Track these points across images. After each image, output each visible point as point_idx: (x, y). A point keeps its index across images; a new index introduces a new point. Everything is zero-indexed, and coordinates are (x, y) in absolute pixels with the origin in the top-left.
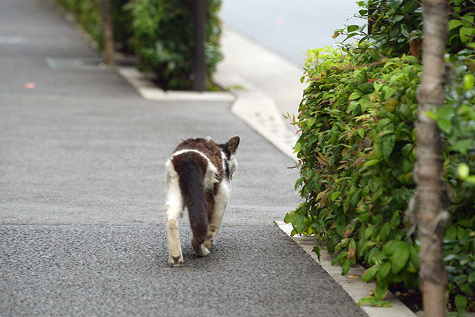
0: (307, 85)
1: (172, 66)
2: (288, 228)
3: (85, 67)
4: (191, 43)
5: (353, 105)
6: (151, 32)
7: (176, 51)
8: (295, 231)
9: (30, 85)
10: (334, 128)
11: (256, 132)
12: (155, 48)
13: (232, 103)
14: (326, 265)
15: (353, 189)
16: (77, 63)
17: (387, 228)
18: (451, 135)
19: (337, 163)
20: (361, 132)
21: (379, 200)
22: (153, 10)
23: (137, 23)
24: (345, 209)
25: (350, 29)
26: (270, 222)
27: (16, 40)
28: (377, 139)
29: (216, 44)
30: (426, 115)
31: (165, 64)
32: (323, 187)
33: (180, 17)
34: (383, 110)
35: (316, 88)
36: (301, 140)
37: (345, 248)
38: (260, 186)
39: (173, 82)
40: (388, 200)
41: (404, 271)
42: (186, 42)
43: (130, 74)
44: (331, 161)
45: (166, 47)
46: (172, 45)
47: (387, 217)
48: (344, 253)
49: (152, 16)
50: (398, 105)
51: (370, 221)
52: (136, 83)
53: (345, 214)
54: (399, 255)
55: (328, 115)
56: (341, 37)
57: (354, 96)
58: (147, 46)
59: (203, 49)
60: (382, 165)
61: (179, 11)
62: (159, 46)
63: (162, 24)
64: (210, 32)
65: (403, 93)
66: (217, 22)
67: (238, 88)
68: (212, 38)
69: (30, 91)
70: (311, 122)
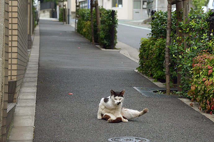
0: (141, 44)
1: (107, 44)
2: (137, 71)
3: (89, 45)
4: (111, 40)
5: (151, 47)
6: (103, 38)
7: (108, 41)
8: (138, 71)
9: (79, 48)
10: (147, 52)
11: (125, 56)
12: (104, 41)
13: (119, 51)
14: (145, 76)
15: (150, 62)
16: (87, 44)
17: (157, 68)
18: (171, 50)
19: (147, 58)
20: (152, 52)
21: (156, 63)
22: (104, 33)
23: (100, 36)
24: (149, 66)
25: (150, 34)
26: (133, 70)
27: (73, 40)
28: (156, 53)
29: (116, 40)
30: (167, 47)
31: (106, 44)
32: (144, 62)
33: (109, 35)
34: (157, 47)
35: (143, 45)
36: (140, 54)
37: (149, 73)
38: (128, 65)
39: (107, 48)
40: (158, 63)
41: (160, 76)
42: (110, 40)
43: (98, 46)
44: (146, 57)
45: (106, 41)
46: (107, 40)
47: (157, 66)
48: (149, 74)
49: (103, 35)
50: (160, 47)
51: (154, 67)
52: (100, 48)
53: (149, 67)
54: (159, 73)
55: (145, 50)
56: (148, 35)
57: (151, 46)
58: (102, 40)
59: (114, 41)
60: (156, 57)
61: (109, 34)
62: (105, 40)
63: (105, 36)
64: (115, 38)
65: (161, 44)
66: (116, 36)
67: (120, 49)
68: (115, 39)
69: (79, 49)
70: (142, 51)
